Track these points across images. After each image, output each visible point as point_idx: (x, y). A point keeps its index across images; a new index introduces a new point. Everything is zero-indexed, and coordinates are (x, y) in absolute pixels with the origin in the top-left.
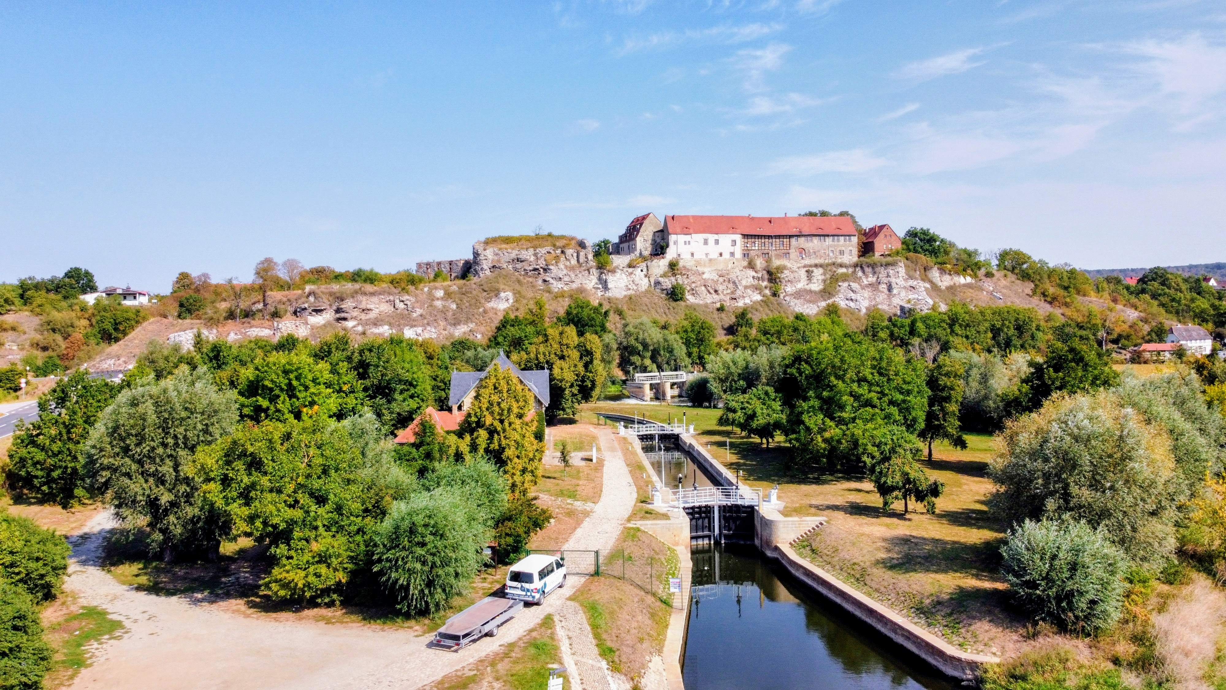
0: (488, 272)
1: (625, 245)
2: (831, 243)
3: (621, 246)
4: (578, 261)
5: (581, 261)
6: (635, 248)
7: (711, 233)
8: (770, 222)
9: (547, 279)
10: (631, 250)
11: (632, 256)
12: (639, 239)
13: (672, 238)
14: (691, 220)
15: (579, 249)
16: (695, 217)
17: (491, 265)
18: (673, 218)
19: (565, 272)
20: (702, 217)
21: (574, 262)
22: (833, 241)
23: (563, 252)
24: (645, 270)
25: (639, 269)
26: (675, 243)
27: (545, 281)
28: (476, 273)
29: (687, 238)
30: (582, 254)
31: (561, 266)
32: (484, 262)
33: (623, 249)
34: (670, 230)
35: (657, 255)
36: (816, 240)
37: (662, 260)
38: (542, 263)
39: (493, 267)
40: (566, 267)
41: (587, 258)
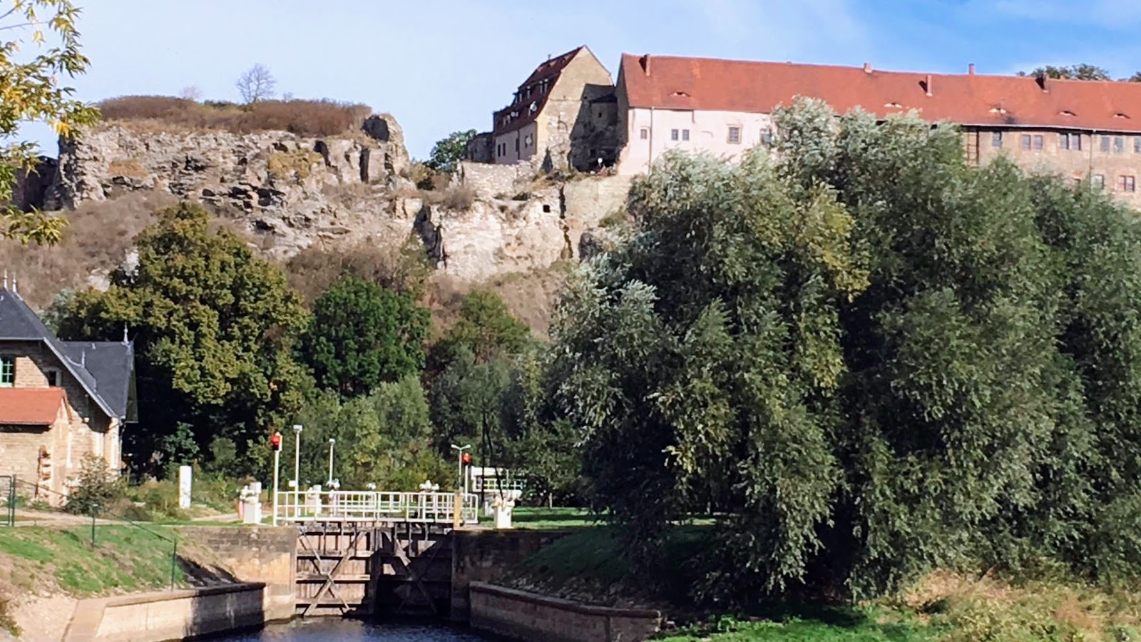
0: (97, 195)
1: (507, 139)
2: (1097, 154)
3: (499, 141)
4: (364, 175)
5: (372, 173)
6: (534, 143)
7: (750, 108)
8: (924, 85)
9: (269, 222)
10: (523, 150)
11: (525, 168)
12: (542, 119)
13: (638, 119)
14: (696, 71)
15: (367, 140)
16: (703, 62)
17: (106, 176)
18: (643, 61)
19: (322, 203)
20: (728, 63)
21: (351, 176)
22: (1105, 147)
23: (320, 147)
24: (555, 206)
25: (539, 206)
26: (644, 134)
27: (261, 226)
28: (65, 199)
29: (681, 120)
30: (376, 156)
31: (312, 185)
32: (89, 166)
33: (503, 150)
34: (632, 98)
35: (594, 166)
36: (1053, 143)
37: (606, 182)
38: (255, 177)
39: (117, 181)
40: (326, 190)
41: (388, 166)
